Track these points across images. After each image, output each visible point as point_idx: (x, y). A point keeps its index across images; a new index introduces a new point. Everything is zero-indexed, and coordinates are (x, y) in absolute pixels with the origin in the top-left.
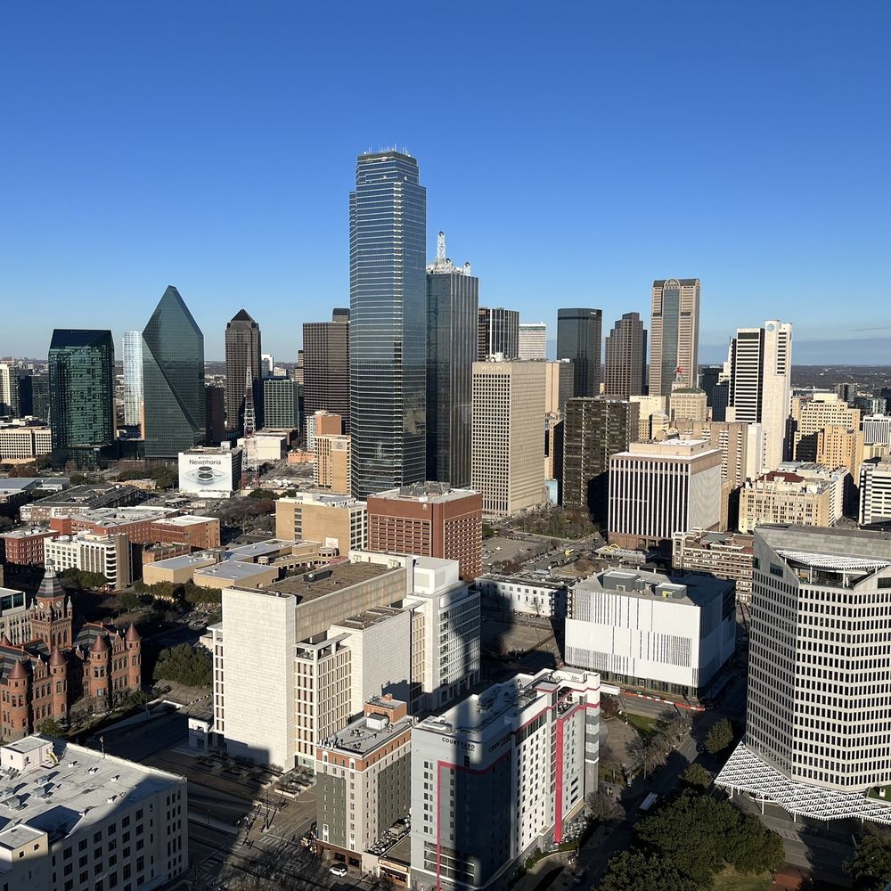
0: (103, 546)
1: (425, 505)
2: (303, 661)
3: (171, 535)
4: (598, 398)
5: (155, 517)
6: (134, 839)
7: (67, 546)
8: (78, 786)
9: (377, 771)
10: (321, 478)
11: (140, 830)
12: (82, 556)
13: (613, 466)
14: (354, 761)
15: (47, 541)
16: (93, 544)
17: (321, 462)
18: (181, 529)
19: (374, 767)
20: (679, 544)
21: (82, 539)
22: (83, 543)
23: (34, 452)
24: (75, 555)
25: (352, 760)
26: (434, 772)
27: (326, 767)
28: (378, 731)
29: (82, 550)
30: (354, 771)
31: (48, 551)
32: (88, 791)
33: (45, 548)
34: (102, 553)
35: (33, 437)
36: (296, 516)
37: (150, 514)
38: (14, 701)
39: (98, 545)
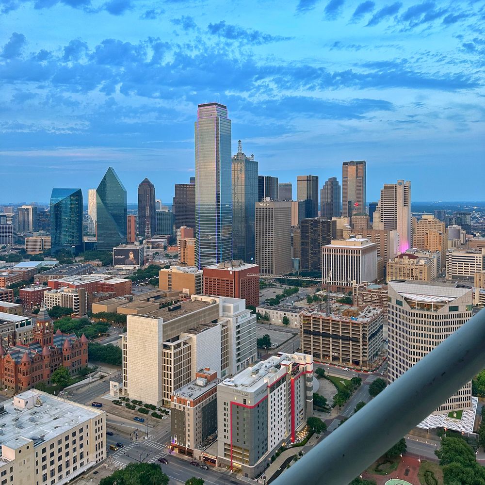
0: (73, 294)
1: (231, 272)
2: (166, 351)
3: (107, 288)
4: (316, 218)
5: (100, 280)
6: (78, 443)
7: (55, 295)
8: (51, 416)
9: (202, 407)
10: (182, 259)
11: (81, 438)
12: (62, 300)
13: (323, 251)
14: (189, 402)
15: (45, 292)
16: (68, 294)
17: (182, 251)
18: (112, 285)
19: (200, 405)
20: (355, 290)
21: (63, 291)
22: (63, 293)
23: (43, 248)
24: (59, 299)
25: (188, 402)
26: (229, 407)
27: (175, 405)
28: (202, 387)
29: (62, 297)
30: (189, 407)
31: (46, 297)
32: (56, 418)
33: (44, 296)
34: (72, 298)
35: (42, 241)
36: (169, 278)
37: (97, 278)
38: (24, 373)
39: (70, 294)
